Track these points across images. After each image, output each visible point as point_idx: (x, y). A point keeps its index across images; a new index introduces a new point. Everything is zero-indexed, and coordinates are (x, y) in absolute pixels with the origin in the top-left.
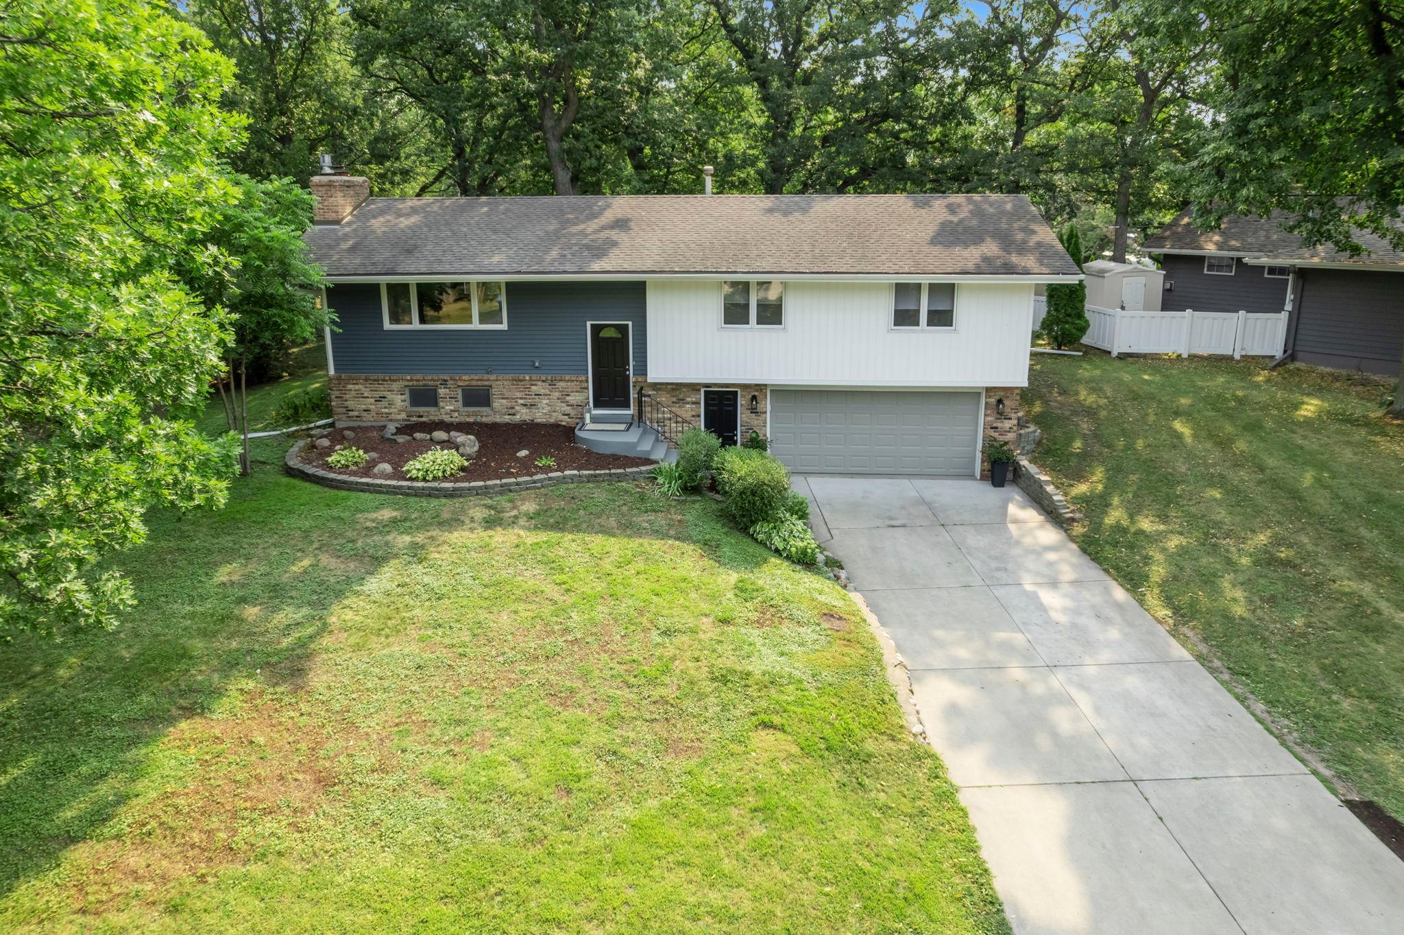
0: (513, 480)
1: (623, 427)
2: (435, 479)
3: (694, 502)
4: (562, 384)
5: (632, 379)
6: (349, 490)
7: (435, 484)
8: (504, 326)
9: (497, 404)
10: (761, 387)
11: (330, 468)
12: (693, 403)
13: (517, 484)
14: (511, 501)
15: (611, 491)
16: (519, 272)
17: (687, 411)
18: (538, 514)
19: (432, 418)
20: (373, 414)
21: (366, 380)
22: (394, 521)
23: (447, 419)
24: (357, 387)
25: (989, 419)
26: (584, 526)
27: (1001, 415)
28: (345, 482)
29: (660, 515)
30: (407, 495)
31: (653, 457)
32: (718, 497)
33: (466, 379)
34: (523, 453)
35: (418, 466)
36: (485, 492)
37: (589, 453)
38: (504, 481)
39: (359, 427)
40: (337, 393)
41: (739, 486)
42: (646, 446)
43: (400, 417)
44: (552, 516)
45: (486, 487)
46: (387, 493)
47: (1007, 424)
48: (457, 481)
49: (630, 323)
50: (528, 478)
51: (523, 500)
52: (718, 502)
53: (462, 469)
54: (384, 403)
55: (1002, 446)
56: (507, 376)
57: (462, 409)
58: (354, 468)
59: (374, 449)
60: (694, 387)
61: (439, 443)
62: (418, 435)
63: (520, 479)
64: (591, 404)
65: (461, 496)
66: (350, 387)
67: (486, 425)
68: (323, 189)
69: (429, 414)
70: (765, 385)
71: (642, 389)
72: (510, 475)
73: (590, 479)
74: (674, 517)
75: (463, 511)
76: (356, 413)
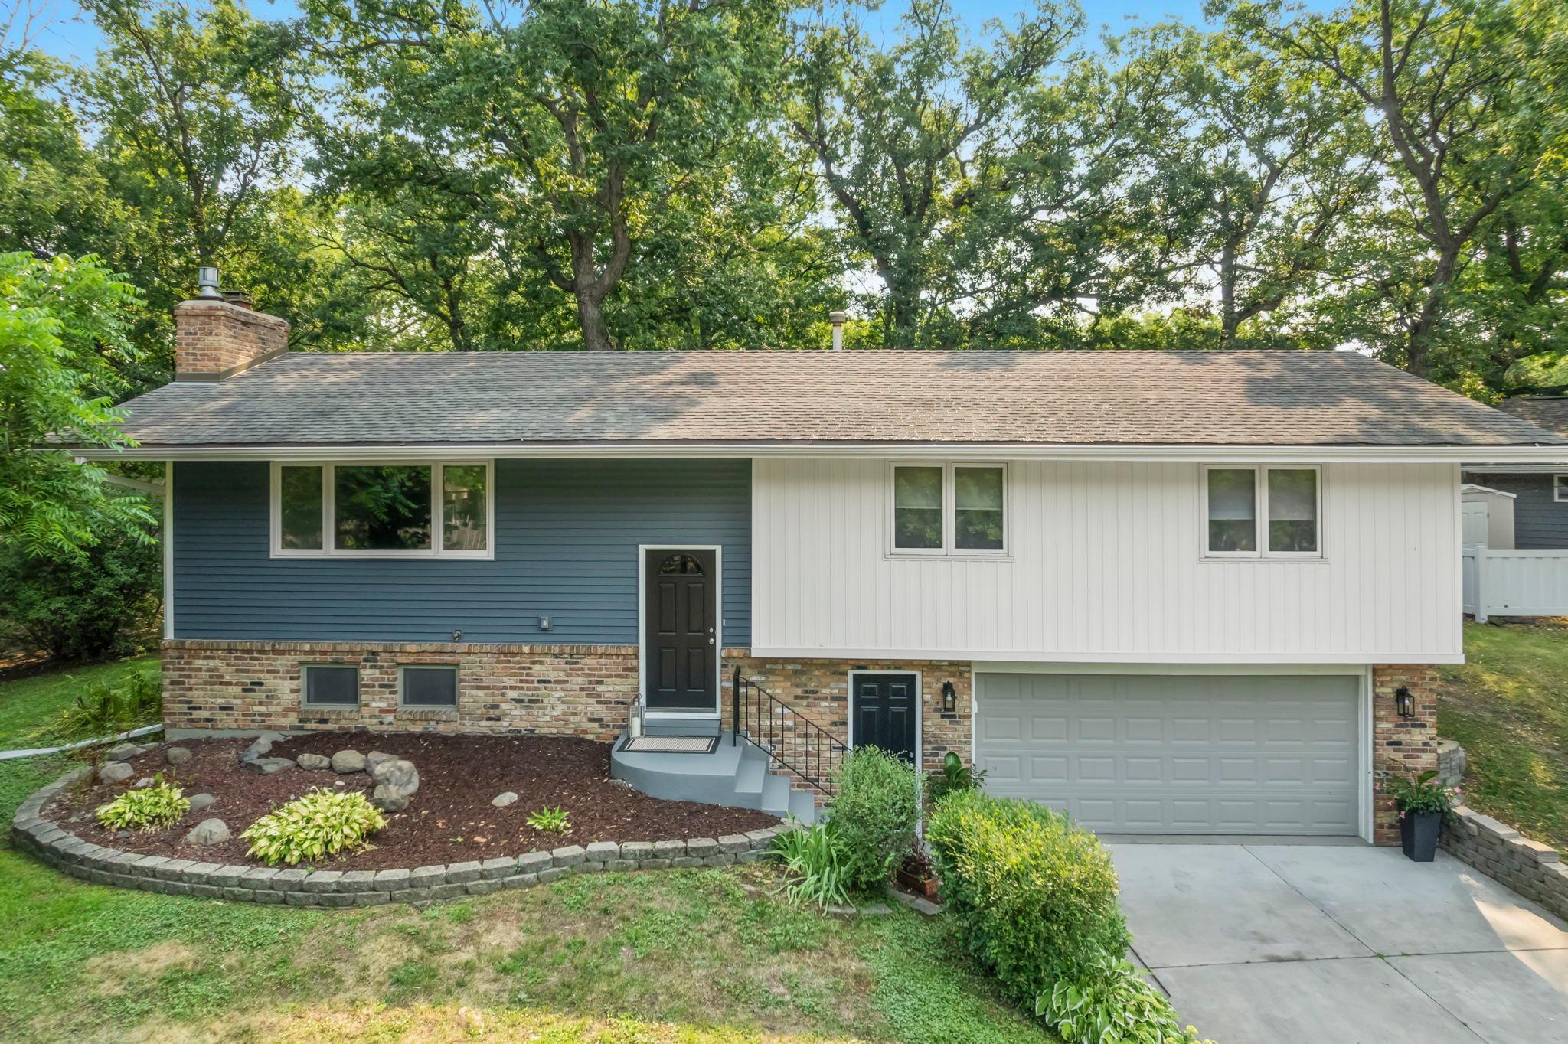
0: (474, 865)
1: (703, 744)
2: (305, 860)
3: (877, 920)
4: (591, 662)
5: (720, 652)
6: (113, 885)
7: (300, 875)
8: (488, 553)
9: (470, 698)
10: (959, 667)
11: (97, 831)
12: (834, 698)
13: (483, 875)
14: (464, 920)
15: (688, 892)
16: (517, 441)
17: (822, 713)
18: (521, 958)
19: (344, 724)
20: (238, 714)
21: (230, 650)
22: (174, 978)
23: (373, 726)
24: (211, 663)
25: (1383, 726)
26: (632, 995)
27: (1407, 718)
28: (107, 867)
29: (811, 958)
30: (236, 899)
31: (769, 807)
32: (921, 903)
33: (412, 650)
34: (506, 799)
35: (274, 828)
36: (409, 894)
37: (638, 797)
38: (456, 867)
39: (208, 741)
40: (174, 675)
41: (1012, 896)
42: (751, 785)
43: (284, 722)
44: (554, 966)
45: (412, 883)
46: (192, 894)
47: (1418, 737)
48: (353, 866)
49: (718, 549)
50: (506, 861)
51: (491, 916)
52: (929, 919)
53: (371, 835)
54: (259, 695)
55: (1422, 779)
56: (489, 647)
57: (402, 708)
58: (150, 830)
59: (211, 788)
60: (834, 667)
61: (343, 774)
62: (307, 759)
63: (490, 864)
64: (643, 700)
65: (353, 903)
66: (198, 663)
67: (444, 739)
68: (197, 322)
69: (341, 716)
70: (968, 664)
71: (738, 670)
72: (470, 850)
73: (648, 861)
74: (842, 963)
75: (347, 950)
76: (205, 714)
